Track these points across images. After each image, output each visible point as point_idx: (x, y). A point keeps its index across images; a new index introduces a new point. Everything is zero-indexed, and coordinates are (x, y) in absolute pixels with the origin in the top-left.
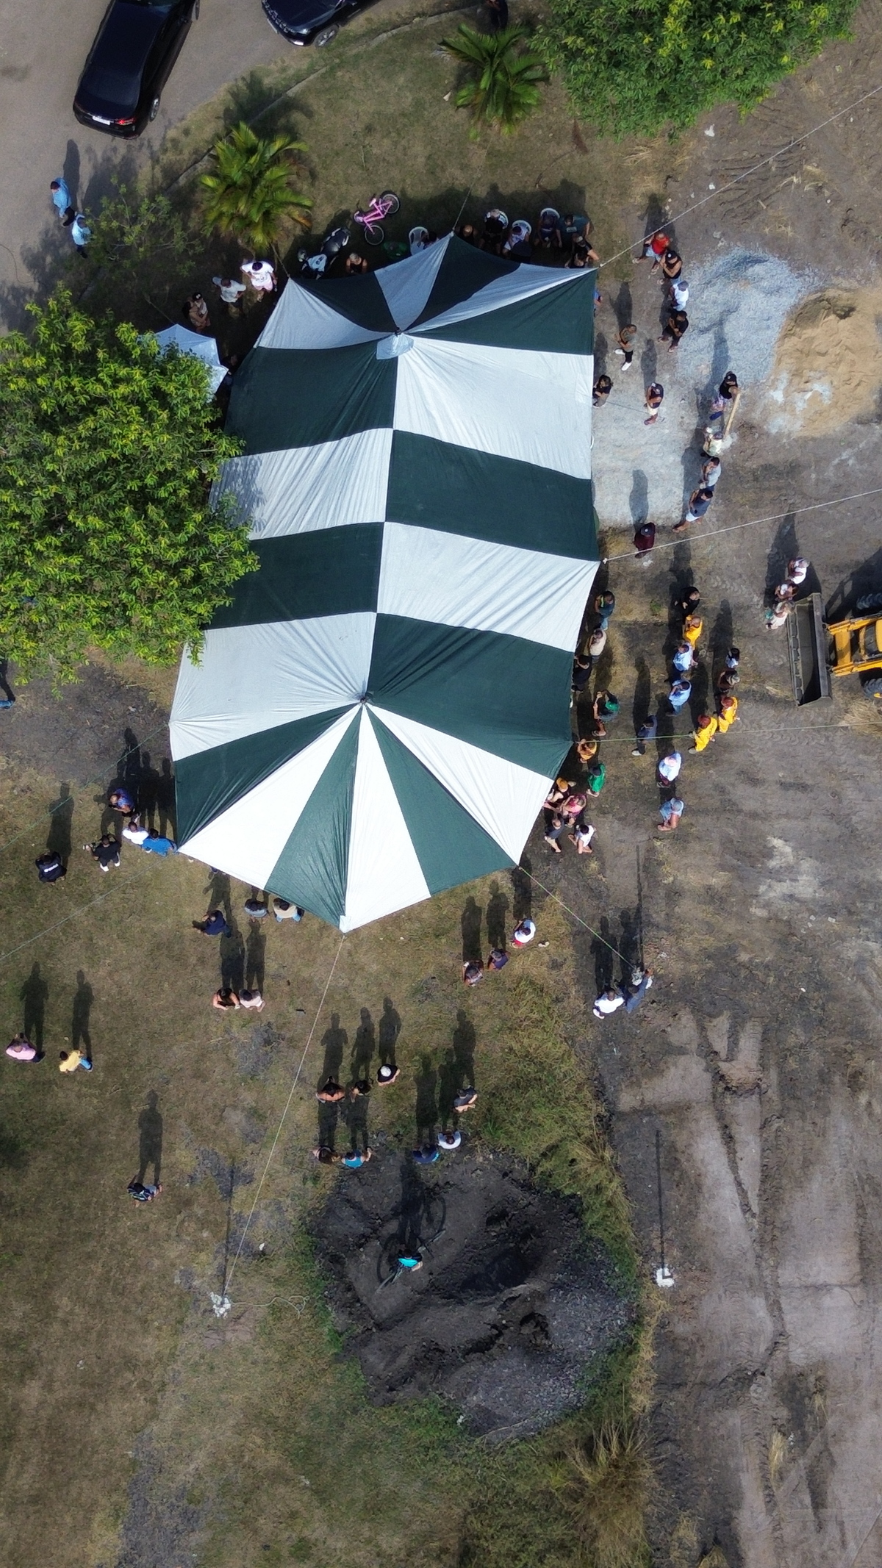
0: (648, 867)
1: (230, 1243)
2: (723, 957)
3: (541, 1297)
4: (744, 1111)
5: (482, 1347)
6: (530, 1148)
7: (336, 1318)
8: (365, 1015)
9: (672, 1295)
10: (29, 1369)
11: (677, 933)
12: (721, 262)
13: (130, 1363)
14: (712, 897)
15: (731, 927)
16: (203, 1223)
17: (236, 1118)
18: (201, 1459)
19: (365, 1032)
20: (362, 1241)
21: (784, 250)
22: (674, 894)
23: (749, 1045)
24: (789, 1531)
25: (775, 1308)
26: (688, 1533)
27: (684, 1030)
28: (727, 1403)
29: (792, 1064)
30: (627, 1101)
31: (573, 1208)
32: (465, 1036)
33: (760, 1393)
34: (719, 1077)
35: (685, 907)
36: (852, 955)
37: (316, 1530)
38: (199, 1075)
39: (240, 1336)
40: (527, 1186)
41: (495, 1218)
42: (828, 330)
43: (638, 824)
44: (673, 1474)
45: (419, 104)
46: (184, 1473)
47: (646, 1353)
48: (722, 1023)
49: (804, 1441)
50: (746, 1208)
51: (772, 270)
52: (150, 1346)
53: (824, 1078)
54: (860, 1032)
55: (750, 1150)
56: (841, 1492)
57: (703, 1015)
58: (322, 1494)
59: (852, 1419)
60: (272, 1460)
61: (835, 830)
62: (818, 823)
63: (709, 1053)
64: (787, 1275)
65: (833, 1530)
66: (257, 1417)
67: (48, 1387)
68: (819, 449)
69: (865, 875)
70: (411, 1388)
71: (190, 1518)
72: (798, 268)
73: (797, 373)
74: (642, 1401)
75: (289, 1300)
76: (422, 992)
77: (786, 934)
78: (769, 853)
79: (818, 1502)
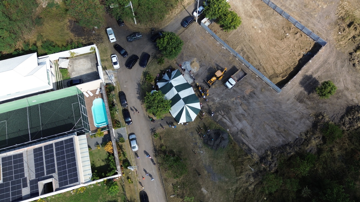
0: (208, 105)
1: (200, 148)
2: (217, 107)
3: (221, 136)
4: (225, 116)
5: (221, 142)
6: (214, 128)
7: (210, 147)
8: (197, 127)
9: (229, 131)
10: (192, 165)
11: (213, 108)
12: (183, 64)
13: (199, 160)
14: (213, 104)
15: (216, 105)
16: (197, 148)
17: (193, 139)
18: (208, 162)
19: (198, 128)
20: (208, 141)
21: (187, 61)
22: (210, 106)
23: (222, 112)
24: (247, 140)
25: (236, 127)
26: (241, 145)
27: (218, 114)
28: (238, 135)
29: (226, 111)
30: (217, 121)
31: (219, 129)
32: (204, 124)
33: (239, 133)
34: (222, 115)
35: (212, 106)
36: (224, 102)
37: (219, 161)
38: (189, 138)
39: (204, 153)
40: (215, 130)
41: (215, 134)
42: (193, 64)
43: (205, 103)
44: (238, 141)
45: (156, 66)
46: (207, 164)
47: (231, 135)
48: (220, 112)
49: (244, 134)
50: (230, 122)
51: (187, 62)
52: (199, 158)
53: (228, 111)
54: (228, 106)
55: (227, 118)
56: (248, 135)
57: (218, 112)
58: (217, 159)
59: (246, 130)
60: (212, 159)
61: (217, 95)
62: (216, 95)
63: (220, 114)
64: (235, 124)
65: (250, 138)
66: (209, 157)
67: (195, 165)
68: (198, 71)
69: (221, 96)
70: (218, 148)
71: (210, 167)
72: (188, 61)
73: (193, 68)
74: (233, 138)
75: (206, 148)
76: (199, 123)
77: (219, 103)
78: (214, 99)
79: (248, 137)
